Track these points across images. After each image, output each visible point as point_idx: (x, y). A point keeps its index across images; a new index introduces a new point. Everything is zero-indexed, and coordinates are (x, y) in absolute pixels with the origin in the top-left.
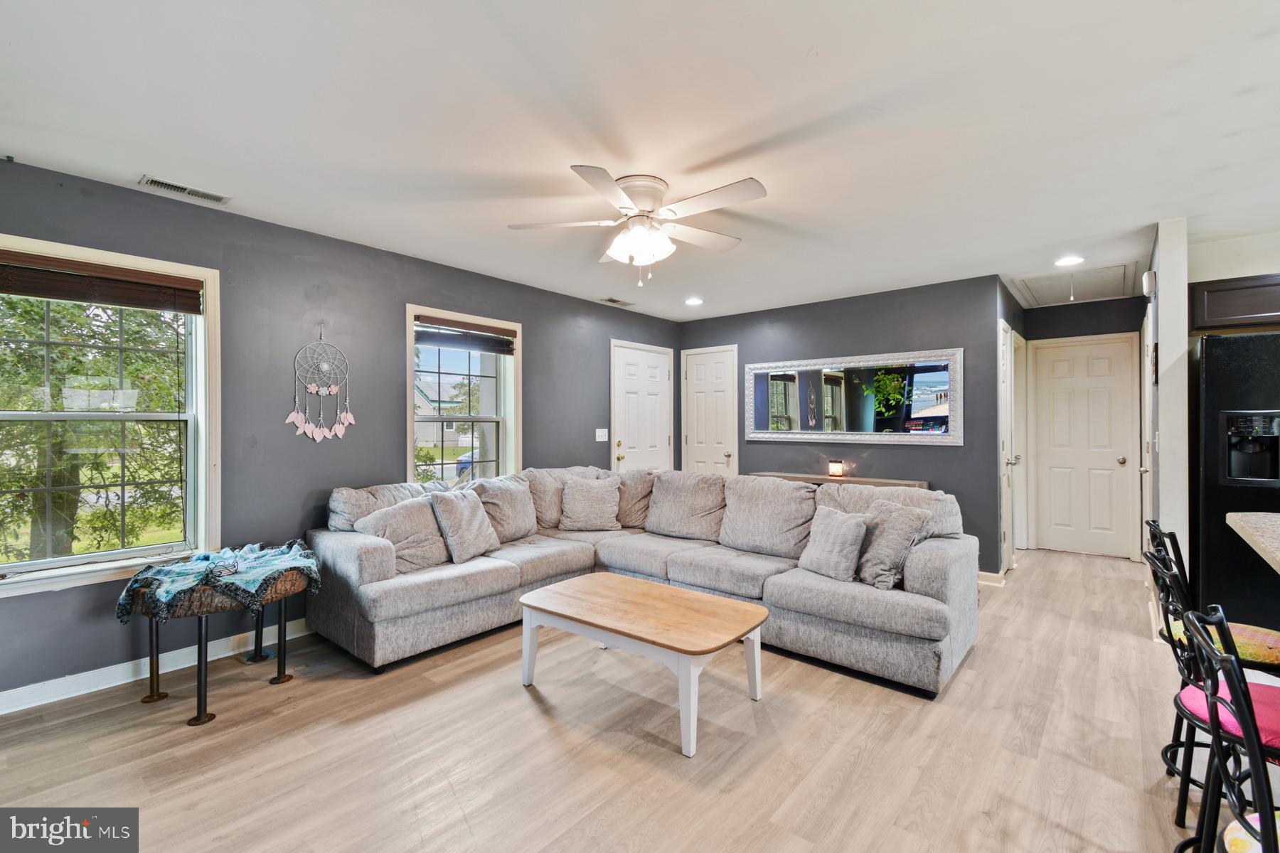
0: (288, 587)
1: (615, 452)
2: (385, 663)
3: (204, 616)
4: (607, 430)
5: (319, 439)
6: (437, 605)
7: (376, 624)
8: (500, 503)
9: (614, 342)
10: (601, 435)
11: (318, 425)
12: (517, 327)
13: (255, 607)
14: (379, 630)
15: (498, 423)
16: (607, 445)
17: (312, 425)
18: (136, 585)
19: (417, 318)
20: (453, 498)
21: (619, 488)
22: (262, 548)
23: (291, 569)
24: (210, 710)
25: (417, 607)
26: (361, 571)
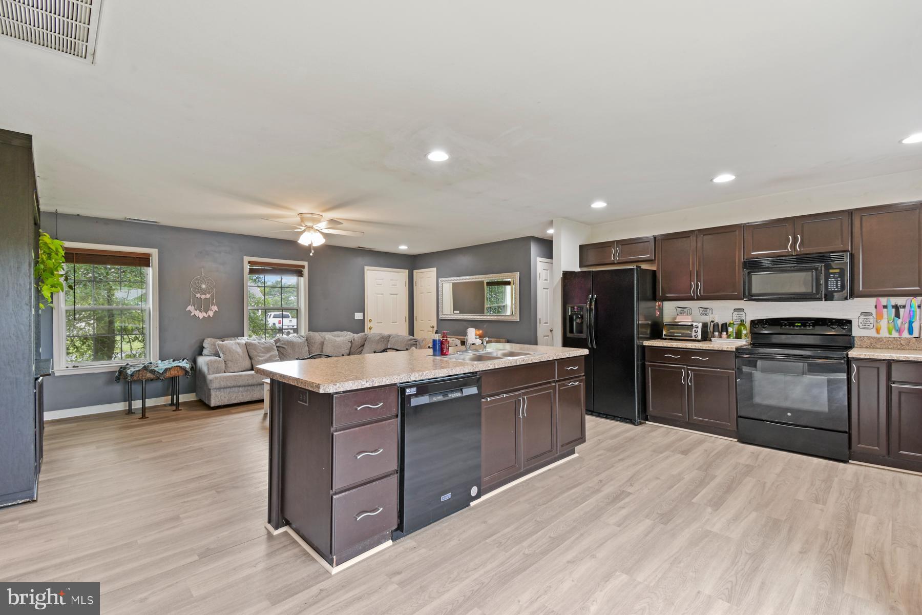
0: (176, 373)
1: (367, 325)
2: (216, 405)
3: (144, 380)
4: (362, 314)
5: (201, 317)
6: (239, 384)
7: (212, 390)
8: (286, 347)
9: (366, 268)
10: (358, 316)
11: (200, 311)
12: (306, 264)
13: (161, 378)
14: (213, 393)
15: (297, 310)
16: (363, 321)
17: (198, 311)
18: (121, 369)
19: (249, 262)
20: (257, 343)
21: (351, 341)
22: (174, 361)
23: (177, 366)
24: (147, 415)
25: (229, 385)
26: (208, 370)
